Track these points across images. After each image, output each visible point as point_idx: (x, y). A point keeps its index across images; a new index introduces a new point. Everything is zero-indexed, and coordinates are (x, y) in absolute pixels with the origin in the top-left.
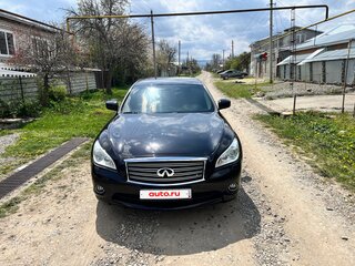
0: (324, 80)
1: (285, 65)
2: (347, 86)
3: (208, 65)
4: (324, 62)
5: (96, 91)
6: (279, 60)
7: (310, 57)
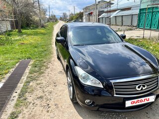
0: (122, 24)
1: (102, 18)
2: (134, 26)
3: (61, 18)
4: (122, 16)
5: (11, 31)
6: (99, 15)
7: (114, 14)
